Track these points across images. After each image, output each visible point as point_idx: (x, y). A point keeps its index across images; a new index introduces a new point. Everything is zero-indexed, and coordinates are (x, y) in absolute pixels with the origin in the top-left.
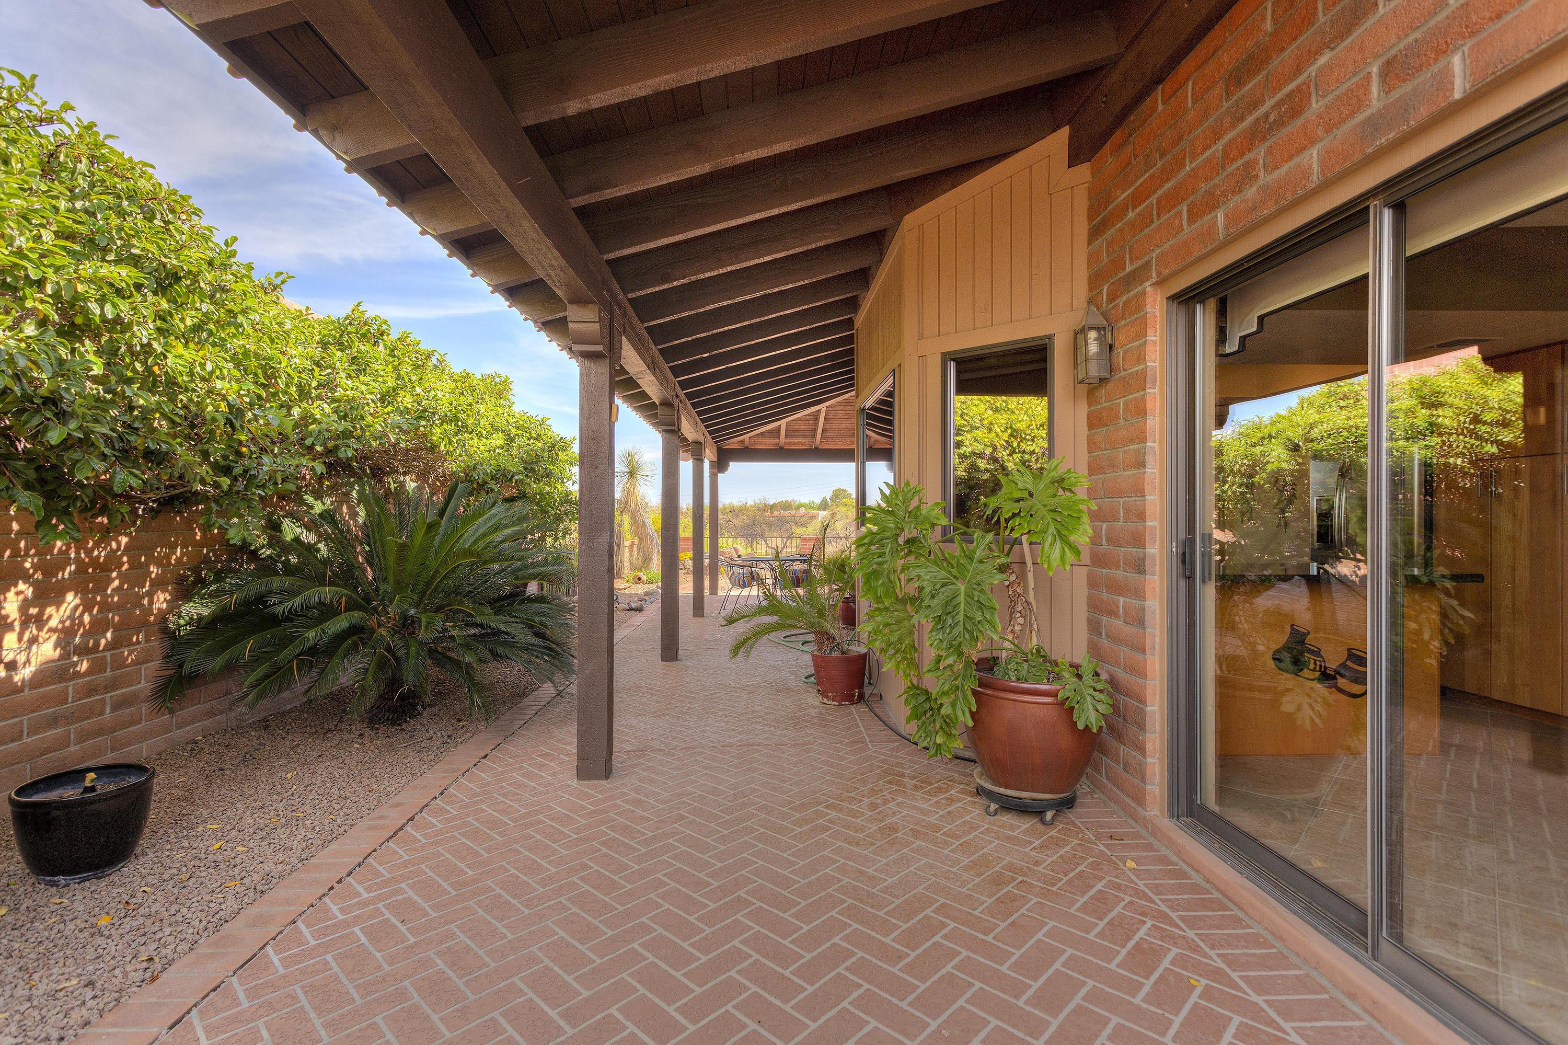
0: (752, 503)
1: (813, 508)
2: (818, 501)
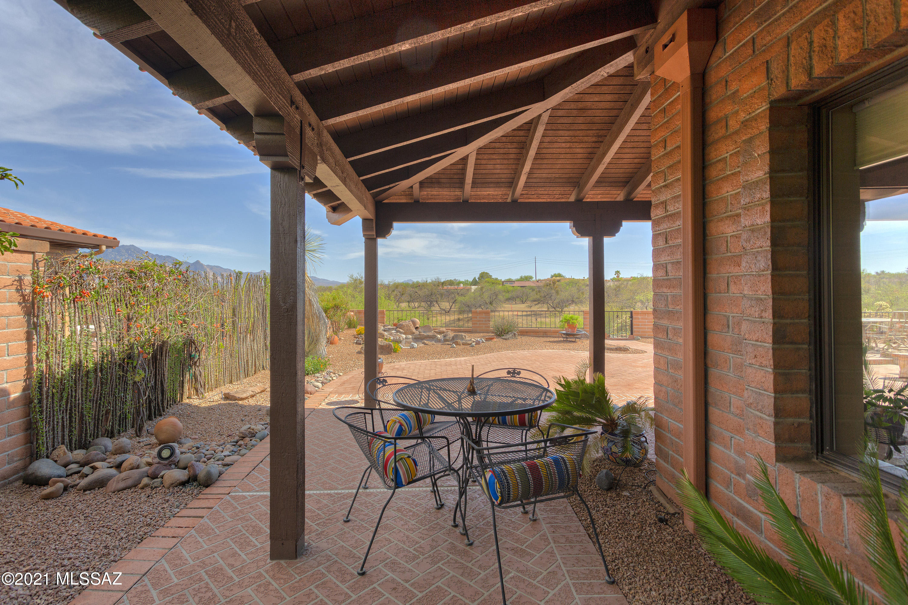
0: (430, 281)
1: (467, 284)
2: (471, 279)
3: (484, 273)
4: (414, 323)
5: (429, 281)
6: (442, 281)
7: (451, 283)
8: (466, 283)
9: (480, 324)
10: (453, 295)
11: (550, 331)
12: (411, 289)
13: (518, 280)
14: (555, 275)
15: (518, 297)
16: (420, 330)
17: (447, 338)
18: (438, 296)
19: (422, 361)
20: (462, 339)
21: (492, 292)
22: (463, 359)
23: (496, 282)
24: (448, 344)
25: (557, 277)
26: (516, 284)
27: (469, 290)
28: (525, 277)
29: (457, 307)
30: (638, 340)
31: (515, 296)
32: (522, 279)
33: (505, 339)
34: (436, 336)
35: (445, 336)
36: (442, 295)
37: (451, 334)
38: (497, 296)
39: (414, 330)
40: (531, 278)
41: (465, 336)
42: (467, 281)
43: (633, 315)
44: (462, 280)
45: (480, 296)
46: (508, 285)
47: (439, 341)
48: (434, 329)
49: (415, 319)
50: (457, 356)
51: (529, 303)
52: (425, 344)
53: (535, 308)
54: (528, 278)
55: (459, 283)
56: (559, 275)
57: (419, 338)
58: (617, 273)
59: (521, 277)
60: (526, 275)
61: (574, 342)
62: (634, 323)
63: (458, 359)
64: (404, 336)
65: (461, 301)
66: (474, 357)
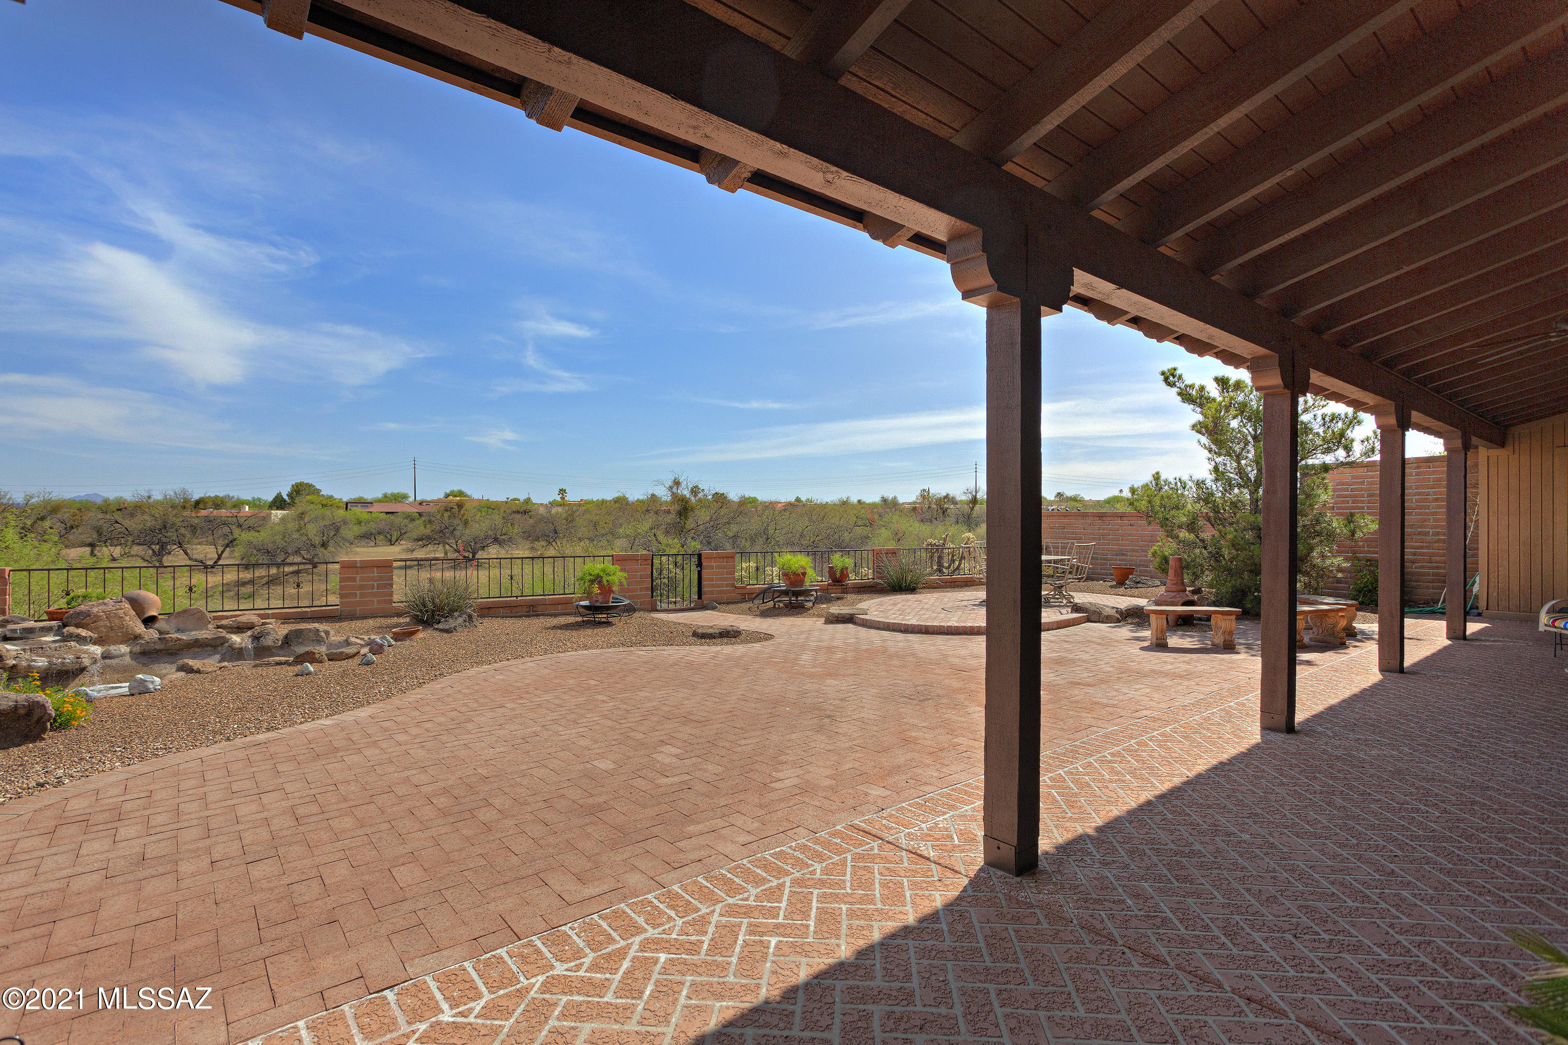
1: (261, 507)
2: (269, 497)
3: (301, 484)
4: (137, 604)
5: (157, 496)
6: (196, 497)
7: (218, 503)
8: (255, 504)
9: (362, 595)
10: (226, 530)
11: (542, 603)
12: (100, 516)
13: (379, 501)
14: (452, 494)
15: (379, 533)
16: (161, 624)
17: (268, 641)
18: (182, 531)
19: (204, 752)
20: (319, 641)
21: (327, 523)
22: (363, 713)
23: (328, 503)
24: (278, 664)
25: (455, 496)
26: (375, 509)
27: (266, 519)
28: (393, 495)
29: (236, 554)
30: (713, 608)
31: (374, 531)
32: (386, 498)
33: (447, 631)
34: (227, 640)
35: (256, 638)
36: (194, 529)
37: (279, 631)
38: (337, 530)
39: (140, 628)
40: (405, 497)
41: (327, 633)
42: (259, 499)
43: (703, 560)
44: (247, 496)
45: (298, 531)
46: (358, 511)
47: (238, 654)
48: (215, 618)
49: (143, 593)
50: (336, 707)
51: (405, 544)
52: (189, 670)
53: (420, 554)
54: (399, 498)
55: (238, 504)
56: (461, 493)
57: (157, 651)
58: (562, 492)
59: (385, 496)
60: (396, 491)
61: (608, 624)
62: (704, 576)
63: (348, 717)
64: (97, 650)
65: (250, 543)
66: (396, 701)
